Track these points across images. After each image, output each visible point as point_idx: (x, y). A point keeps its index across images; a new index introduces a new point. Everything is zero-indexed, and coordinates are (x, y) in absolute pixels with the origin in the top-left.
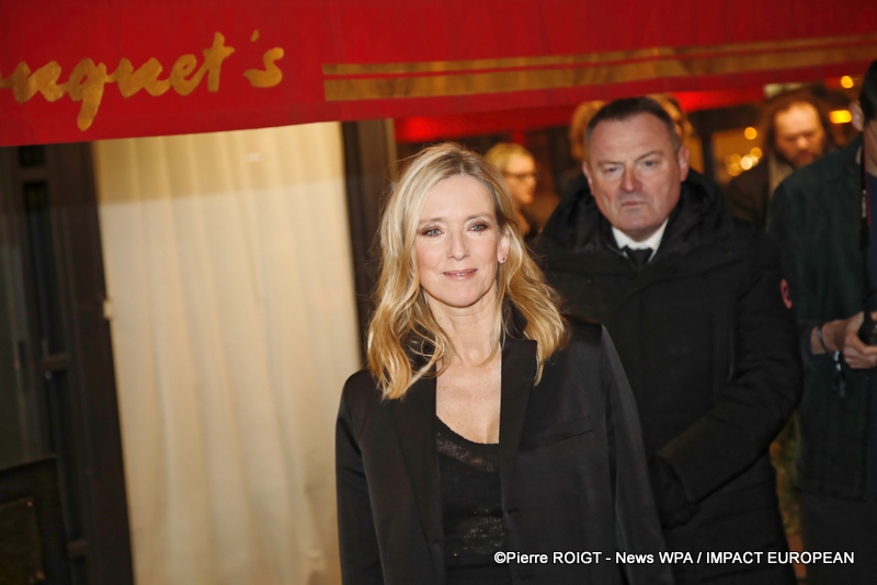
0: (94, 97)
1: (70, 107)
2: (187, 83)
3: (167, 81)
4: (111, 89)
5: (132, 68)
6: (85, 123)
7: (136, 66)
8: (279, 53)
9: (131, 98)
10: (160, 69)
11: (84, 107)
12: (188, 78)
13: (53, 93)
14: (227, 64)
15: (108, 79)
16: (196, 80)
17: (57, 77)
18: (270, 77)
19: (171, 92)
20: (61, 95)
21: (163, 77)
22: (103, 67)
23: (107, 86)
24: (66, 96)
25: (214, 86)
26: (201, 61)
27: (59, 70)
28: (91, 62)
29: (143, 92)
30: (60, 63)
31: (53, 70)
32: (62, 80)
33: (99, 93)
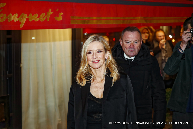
0: (24, 21)
1: (19, 23)
2: (43, 19)
3: (39, 18)
4: (27, 20)
5: (32, 15)
6: (21, 26)
7: (33, 15)
8: (62, 14)
9: (31, 21)
10: (38, 16)
11: (22, 23)
12: (43, 18)
13: (16, 20)
14: (51, 15)
15: (27, 17)
16: (45, 18)
17: (17, 17)
18: (60, 18)
19: (39, 21)
20: (17, 20)
21: (38, 17)
22: (26, 15)
23: (27, 19)
24: (18, 20)
25: (48, 20)
26: (46, 14)
27: (18, 15)
28: (24, 14)
29: (34, 20)
30: (18, 14)
31: (16, 15)
32: (18, 17)
33: (25, 20)
